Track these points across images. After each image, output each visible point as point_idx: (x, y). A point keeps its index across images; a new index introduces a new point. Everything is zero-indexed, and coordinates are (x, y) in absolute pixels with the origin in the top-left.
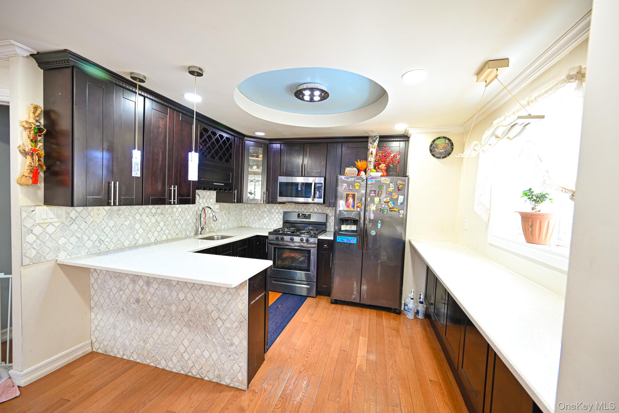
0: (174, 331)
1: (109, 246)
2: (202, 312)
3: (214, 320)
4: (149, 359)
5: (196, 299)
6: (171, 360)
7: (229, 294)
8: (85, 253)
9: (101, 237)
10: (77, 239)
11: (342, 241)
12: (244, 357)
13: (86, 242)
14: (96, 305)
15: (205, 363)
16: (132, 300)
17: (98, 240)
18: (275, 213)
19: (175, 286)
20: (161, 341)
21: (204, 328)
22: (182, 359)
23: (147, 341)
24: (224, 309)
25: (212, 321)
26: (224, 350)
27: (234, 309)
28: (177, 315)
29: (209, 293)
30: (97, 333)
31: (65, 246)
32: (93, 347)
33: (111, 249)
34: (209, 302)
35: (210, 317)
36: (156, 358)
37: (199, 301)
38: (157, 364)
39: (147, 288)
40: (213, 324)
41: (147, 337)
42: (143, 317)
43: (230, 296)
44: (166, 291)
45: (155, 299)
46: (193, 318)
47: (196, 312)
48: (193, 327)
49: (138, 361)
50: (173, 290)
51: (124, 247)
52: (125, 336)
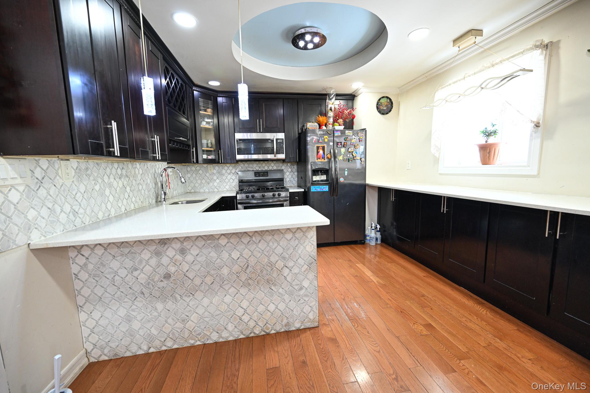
0: (228, 296)
1: (84, 219)
2: (264, 265)
3: (280, 271)
4: (192, 339)
5: (255, 253)
6: (226, 329)
7: (295, 240)
8: (60, 232)
9: (74, 207)
10: (49, 210)
11: (316, 191)
12: (315, 296)
13: (59, 215)
14: (87, 300)
15: (271, 317)
16: (157, 277)
17: (72, 213)
18: (226, 175)
19: (225, 245)
20: (209, 313)
21: (268, 281)
22: (241, 322)
23: (188, 320)
24: (290, 256)
25: (277, 271)
26: (293, 297)
27: (302, 253)
28: (230, 277)
29: (271, 244)
30: (94, 338)
31: (36, 222)
32: (89, 357)
33: (87, 223)
34: (272, 253)
35: (275, 268)
36: (203, 334)
37: (259, 255)
38: (205, 341)
39: (181, 257)
40: (279, 274)
41: (188, 315)
42: (178, 294)
43: (297, 241)
44: (213, 254)
45: (197, 267)
46: (253, 275)
47: (257, 268)
48: (253, 284)
49: (176, 346)
50: (222, 251)
51: (99, 220)
52: (148, 325)
